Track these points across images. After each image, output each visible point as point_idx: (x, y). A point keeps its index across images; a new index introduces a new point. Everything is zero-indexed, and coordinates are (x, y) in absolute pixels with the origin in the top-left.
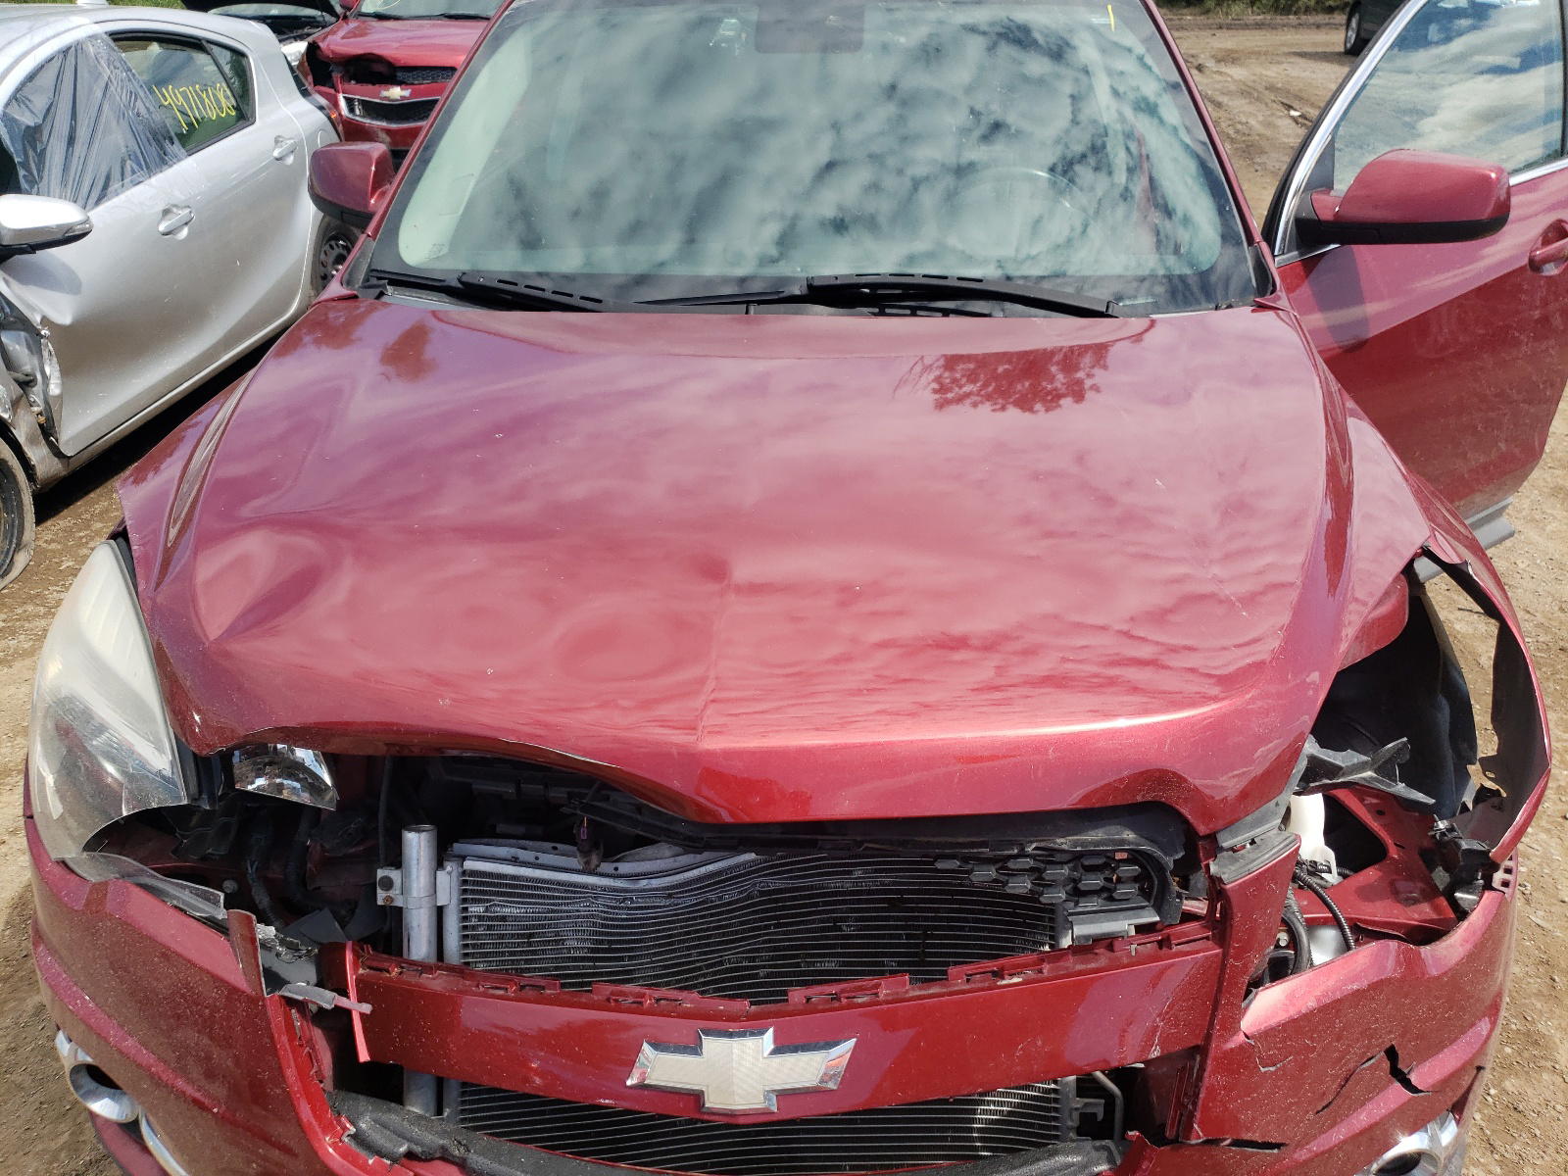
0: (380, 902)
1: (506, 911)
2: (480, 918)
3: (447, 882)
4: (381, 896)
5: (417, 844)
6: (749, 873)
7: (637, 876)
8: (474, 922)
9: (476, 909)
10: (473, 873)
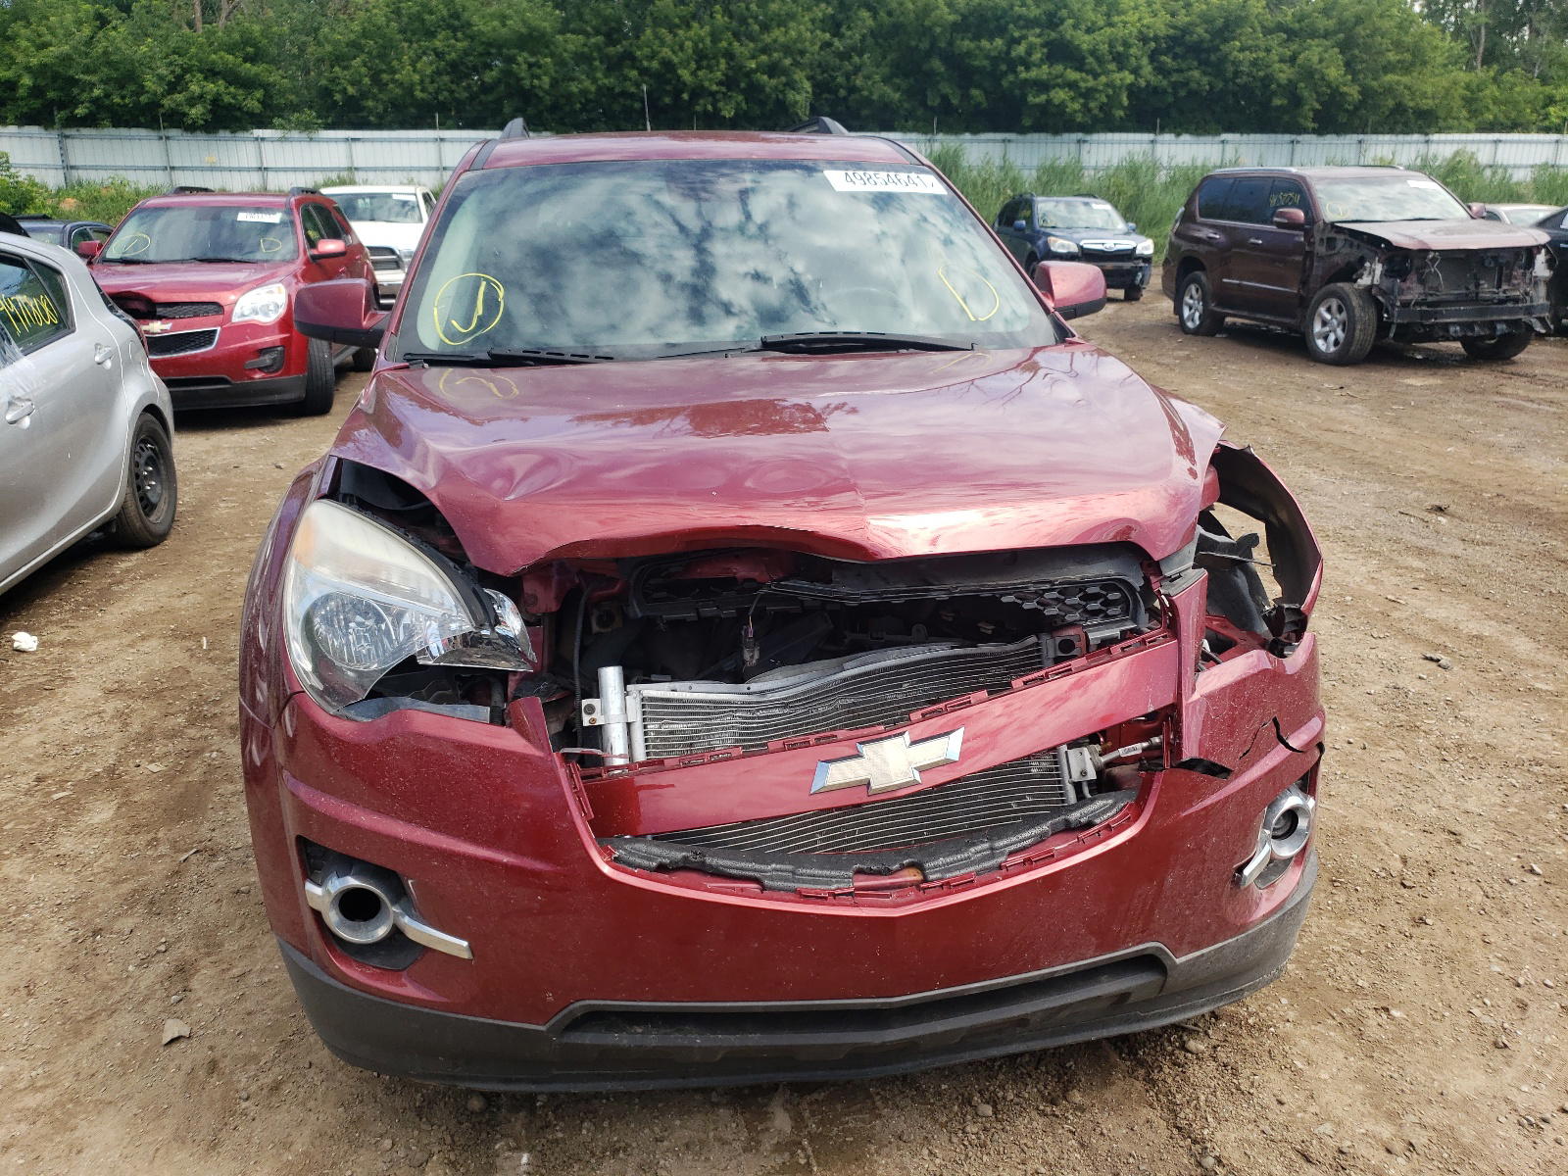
0: (586, 723)
1: (675, 727)
2: (657, 733)
3: (634, 704)
4: (586, 721)
5: (611, 676)
6: (835, 689)
7: (762, 693)
8: (652, 735)
9: (651, 727)
10: (652, 699)
